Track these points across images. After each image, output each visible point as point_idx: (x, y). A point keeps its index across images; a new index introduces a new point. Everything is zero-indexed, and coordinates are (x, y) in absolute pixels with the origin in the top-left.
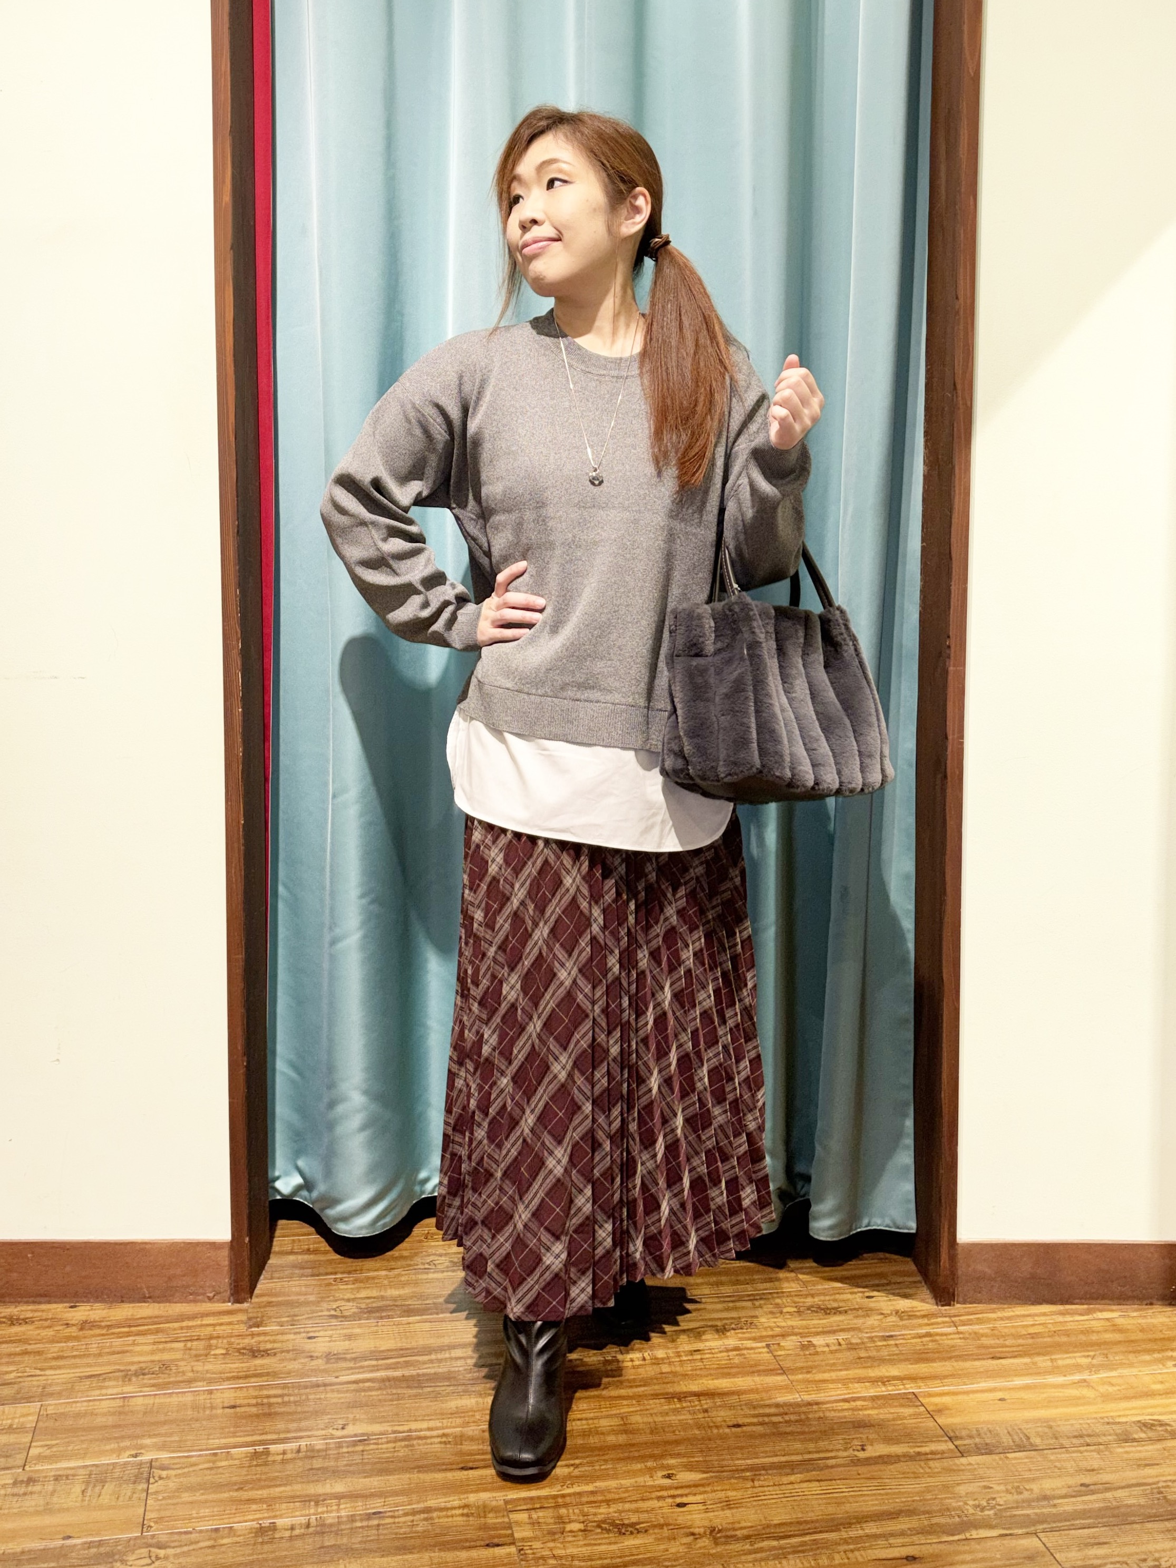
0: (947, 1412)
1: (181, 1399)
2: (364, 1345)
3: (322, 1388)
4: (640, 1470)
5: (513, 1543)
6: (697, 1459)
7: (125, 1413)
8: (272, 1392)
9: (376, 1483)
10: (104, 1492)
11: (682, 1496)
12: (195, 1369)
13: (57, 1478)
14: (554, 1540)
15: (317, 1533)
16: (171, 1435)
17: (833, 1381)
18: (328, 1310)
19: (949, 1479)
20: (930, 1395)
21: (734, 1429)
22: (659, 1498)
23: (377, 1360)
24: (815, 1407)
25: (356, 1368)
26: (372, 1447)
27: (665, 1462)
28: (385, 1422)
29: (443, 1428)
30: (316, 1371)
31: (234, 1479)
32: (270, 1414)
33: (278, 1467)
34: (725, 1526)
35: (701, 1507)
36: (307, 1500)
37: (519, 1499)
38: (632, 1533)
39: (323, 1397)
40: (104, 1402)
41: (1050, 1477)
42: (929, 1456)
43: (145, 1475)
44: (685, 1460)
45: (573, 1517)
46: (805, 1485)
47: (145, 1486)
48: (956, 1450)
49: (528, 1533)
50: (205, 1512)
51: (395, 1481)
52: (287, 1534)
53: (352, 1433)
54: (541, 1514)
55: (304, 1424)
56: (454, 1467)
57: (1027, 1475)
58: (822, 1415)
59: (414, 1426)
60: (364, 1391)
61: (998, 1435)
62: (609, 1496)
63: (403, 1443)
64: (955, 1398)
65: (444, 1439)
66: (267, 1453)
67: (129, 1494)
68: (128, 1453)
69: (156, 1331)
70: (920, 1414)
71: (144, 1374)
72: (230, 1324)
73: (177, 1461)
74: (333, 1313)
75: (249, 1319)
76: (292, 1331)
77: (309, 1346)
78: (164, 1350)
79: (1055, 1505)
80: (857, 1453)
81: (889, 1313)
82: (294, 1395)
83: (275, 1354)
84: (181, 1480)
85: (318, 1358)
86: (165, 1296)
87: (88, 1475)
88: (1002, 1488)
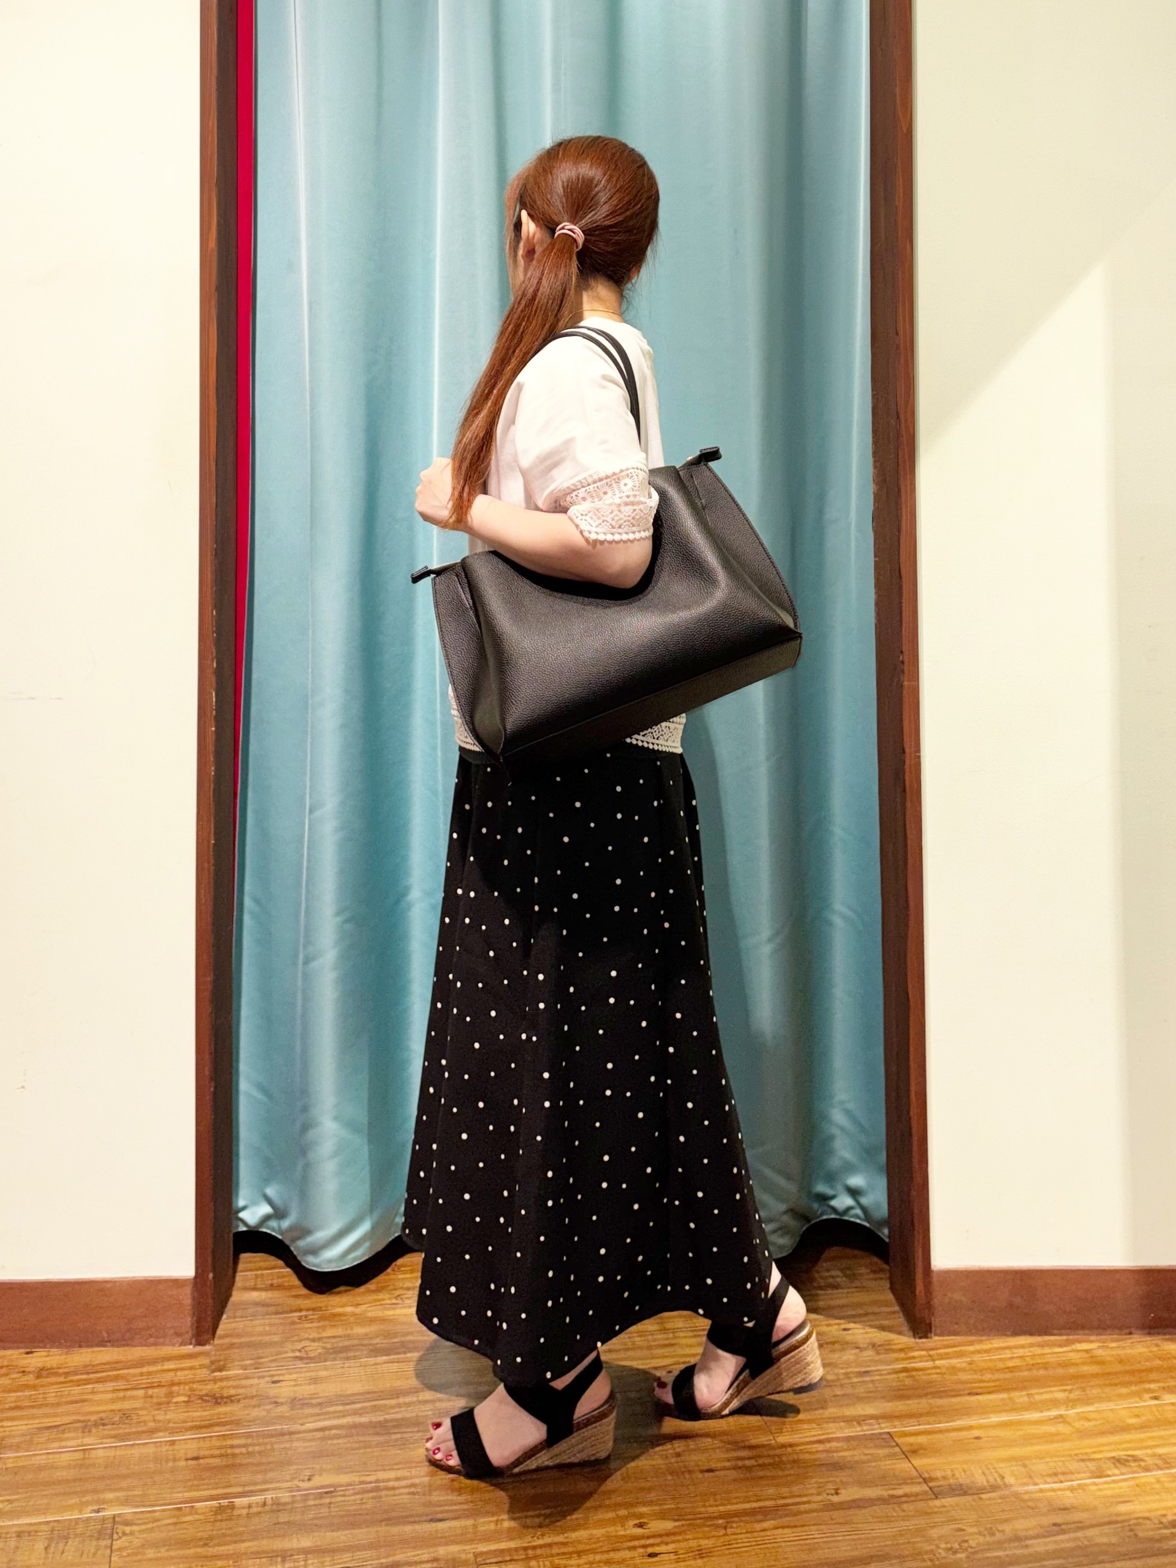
0: (922, 1451)
1: (145, 1450)
2: (330, 1389)
3: (287, 1437)
4: (612, 1519)
6: (668, 1506)
7: (87, 1466)
8: (236, 1442)
9: (343, 1538)
10: (66, 1549)
11: (654, 1544)
12: (158, 1418)
13: (19, 1534)
16: (134, 1488)
17: (809, 1421)
18: (294, 1351)
19: (923, 1522)
20: (905, 1434)
21: (707, 1475)
22: (630, 1548)
23: (343, 1404)
24: (789, 1450)
25: (320, 1415)
26: (340, 1499)
27: (637, 1510)
28: (352, 1472)
29: (411, 1478)
30: (281, 1418)
31: (199, 1535)
32: (234, 1465)
33: (243, 1521)
35: (673, 1557)
36: (271, 1556)
37: (488, 1552)
39: (288, 1445)
40: (63, 1455)
41: (1023, 1517)
42: (904, 1499)
43: (108, 1532)
44: (657, 1508)
46: (780, 1531)
47: (109, 1542)
48: (930, 1492)
51: (363, 1535)
53: (318, 1484)
54: (511, 1566)
55: (270, 1475)
56: (424, 1518)
57: (1002, 1516)
58: (795, 1457)
59: (381, 1475)
60: (331, 1438)
61: (973, 1475)
62: (582, 1547)
63: (371, 1495)
64: (929, 1437)
65: (412, 1490)
66: (232, 1507)
67: (93, 1550)
68: (91, 1508)
69: (116, 1378)
70: (895, 1454)
71: (104, 1425)
72: (191, 1368)
73: (141, 1516)
74: (297, 1354)
75: (212, 1363)
76: (257, 1375)
77: (273, 1391)
78: (124, 1398)
79: (1027, 1546)
80: (830, 1497)
81: (865, 1346)
82: (258, 1445)
83: (239, 1401)
84: (145, 1536)
85: (282, 1404)
86: (124, 1339)
87: (52, 1531)
88: (974, 1530)
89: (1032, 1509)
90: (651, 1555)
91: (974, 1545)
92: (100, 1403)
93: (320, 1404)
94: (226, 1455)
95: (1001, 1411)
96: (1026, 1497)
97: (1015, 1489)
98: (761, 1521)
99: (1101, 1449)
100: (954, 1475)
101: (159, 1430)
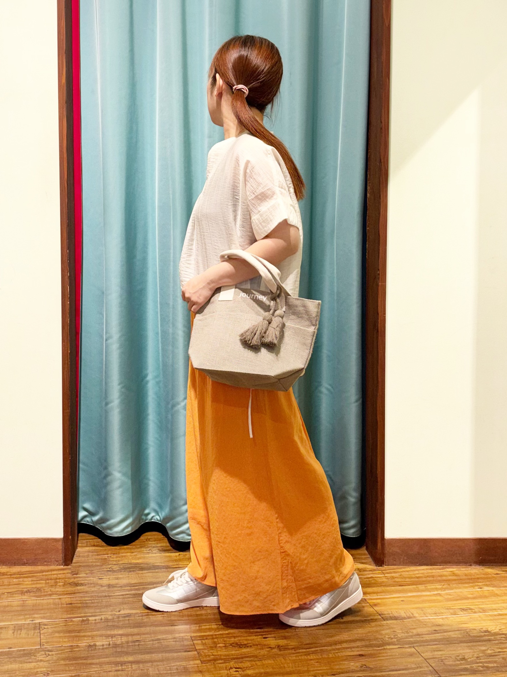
0: (379, 605)
1: (49, 601)
2: (124, 581)
3: (108, 597)
5: (196, 650)
7: (25, 606)
8: (87, 599)
9: (135, 631)
10: (21, 633)
11: (264, 635)
14: (213, 650)
15: (113, 647)
16: (46, 614)
18: (107, 568)
19: (379, 628)
20: (371, 599)
22: (256, 636)
23: (129, 587)
25: (122, 590)
26: (132, 618)
28: (136, 609)
30: (105, 591)
31: (76, 629)
32: (87, 606)
33: (94, 625)
34: (283, 645)
35: (275, 639)
36: (107, 636)
37: (197, 636)
38: (245, 647)
39: (109, 600)
40: (15, 602)
41: (422, 628)
42: (371, 621)
43: (38, 628)
45: (220, 642)
47: (39, 631)
48: (382, 619)
49: (201, 647)
50: (66, 640)
51: (143, 629)
52: (101, 647)
53: (123, 613)
54: (206, 641)
55: (103, 610)
56: (168, 625)
57: (412, 627)
60: (127, 598)
61: (400, 613)
62: (235, 635)
63: (145, 616)
64: (382, 600)
66: (88, 620)
67: (33, 633)
68: (29, 620)
69: (33, 576)
70: (367, 606)
71: (30, 592)
72: (64, 574)
73: (51, 623)
74: (109, 569)
75: (72, 572)
76: (92, 576)
77: (100, 582)
78: (37, 583)
79: (422, 637)
83: (86, 585)
84: (53, 629)
85: (104, 586)
86: (34, 563)
87: (15, 627)
88: (401, 631)
89: (425, 625)
90: (264, 638)
91: (400, 636)
92: (27, 584)
93: (119, 587)
94: (83, 603)
95: (413, 592)
96: (422, 621)
97: (418, 618)
99: (456, 605)
100: (392, 613)
101: (53, 594)
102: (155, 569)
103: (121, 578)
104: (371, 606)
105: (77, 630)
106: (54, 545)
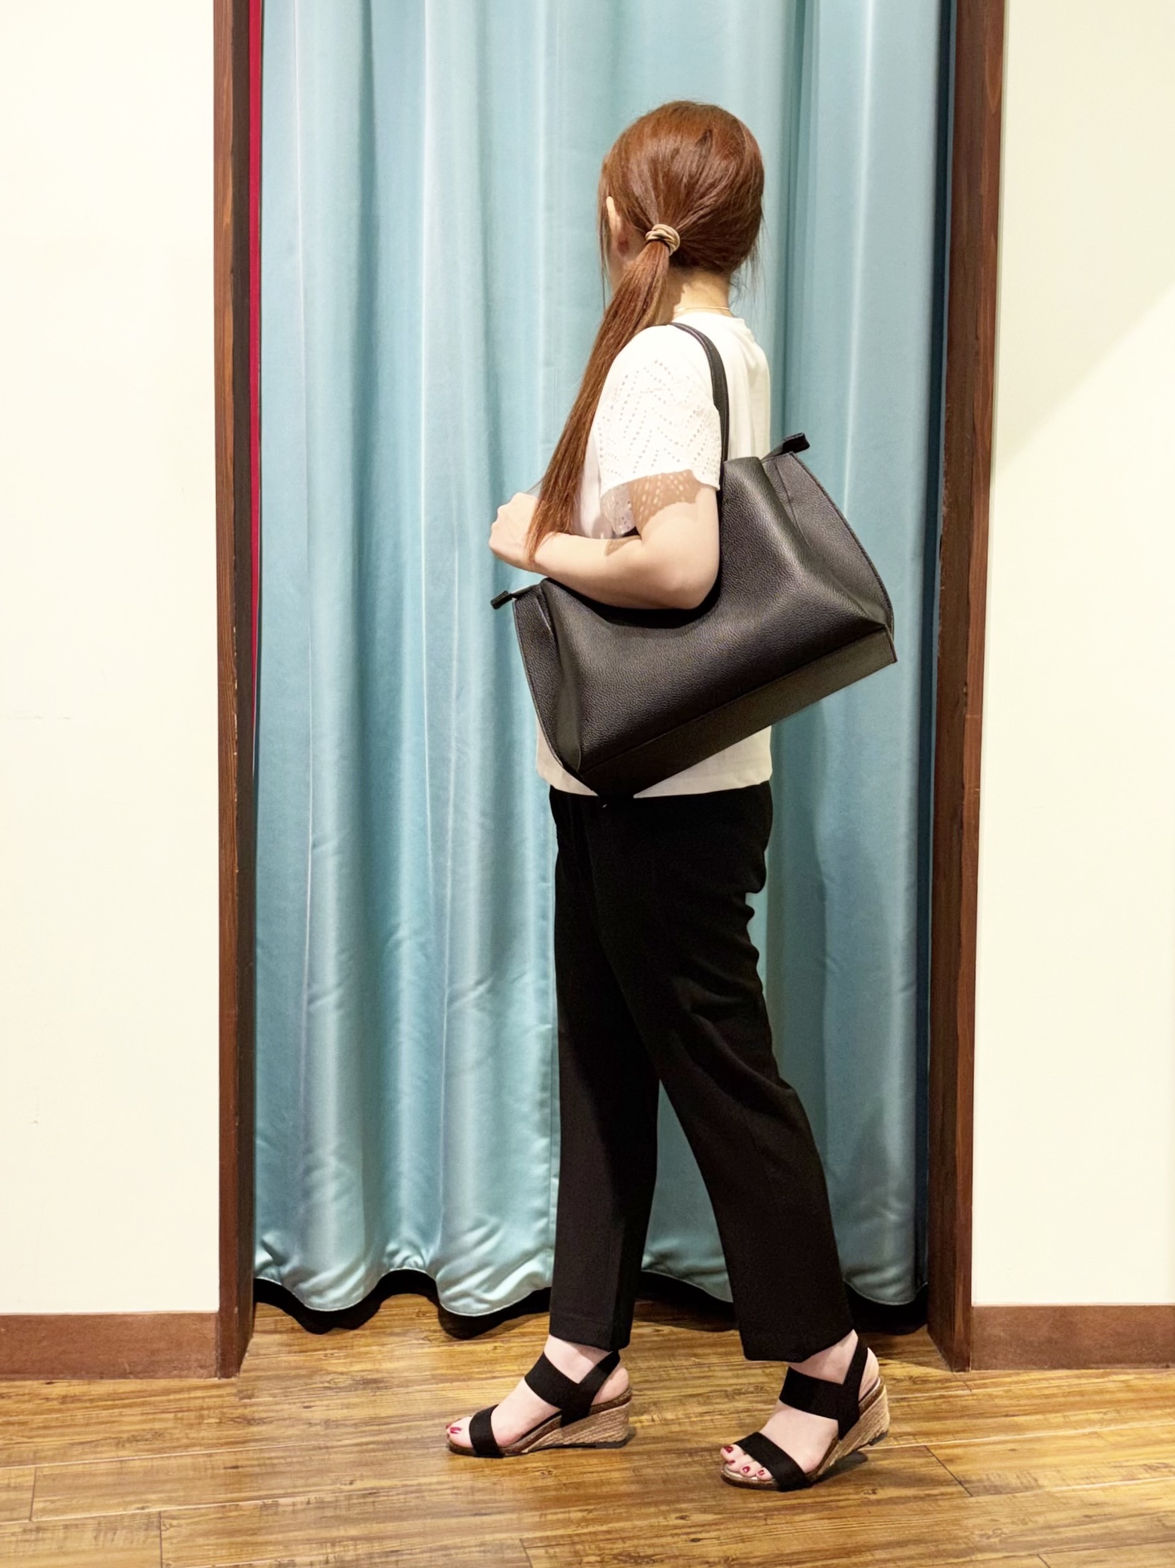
0: (959, 1461)
1: (183, 1461)
2: (364, 1413)
3: (324, 1451)
4: (655, 1513)
6: (707, 1504)
7: (127, 1473)
8: (273, 1454)
9: (389, 1528)
10: (116, 1538)
11: (692, 1533)
12: (191, 1436)
13: (66, 1527)
16: (176, 1491)
18: (322, 1382)
19: (957, 1514)
20: (942, 1447)
22: (674, 1535)
23: (376, 1425)
26: (383, 1498)
27: (678, 1506)
28: (393, 1478)
29: (453, 1482)
30: (317, 1436)
31: (247, 1526)
32: (274, 1473)
33: (290, 1516)
34: (738, 1555)
35: (715, 1541)
36: (323, 1542)
37: (535, 1538)
38: (647, 1563)
39: (326, 1457)
40: (101, 1465)
41: (1056, 1511)
42: (940, 1497)
43: (156, 1524)
44: (699, 1504)
45: (589, 1552)
46: (818, 1522)
47: (158, 1532)
48: (966, 1492)
50: (224, 1552)
51: (409, 1526)
53: (361, 1487)
54: (557, 1549)
55: (312, 1480)
56: (468, 1513)
57: (1035, 1510)
60: (368, 1451)
61: (1007, 1477)
62: (624, 1535)
63: (413, 1495)
64: (967, 1449)
66: (277, 1505)
67: (142, 1538)
68: (136, 1506)
69: (145, 1404)
70: (932, 1463)
72: (219, 1396)
73: (187, 1512)
74: (326, 1385)
75: (240, 1392)
76: (287, 1402)
77: (306, 1414)
78: (154, 1420)
79: (1058, 1533)
80: (867, 1496)
81: (903, 1378)
82: (297, 1457)
83: (271, 1422)
84: (193, 1527)
85: (316, 1424)
86: (147, 1371)
87: (99, 1524)
88: (1009, 1520)
89: (1065, 1504)
90: (691, 1542)
91: (1007, 1532)
92: (131, 1423)
93: (352, 1425)
94: (265, 1465)
95: (1036, 1429)
96: (1058, 1495)
97: (1049, 1489)
98: (798, 1514)
99: (1134, 1458)
100: (988, 1479)
101: (193, 1445)
102: (437, 1383)
103: (356, 1405)
104: (942, 1463)
105: (250, 1529)
106: (196, 1330)
